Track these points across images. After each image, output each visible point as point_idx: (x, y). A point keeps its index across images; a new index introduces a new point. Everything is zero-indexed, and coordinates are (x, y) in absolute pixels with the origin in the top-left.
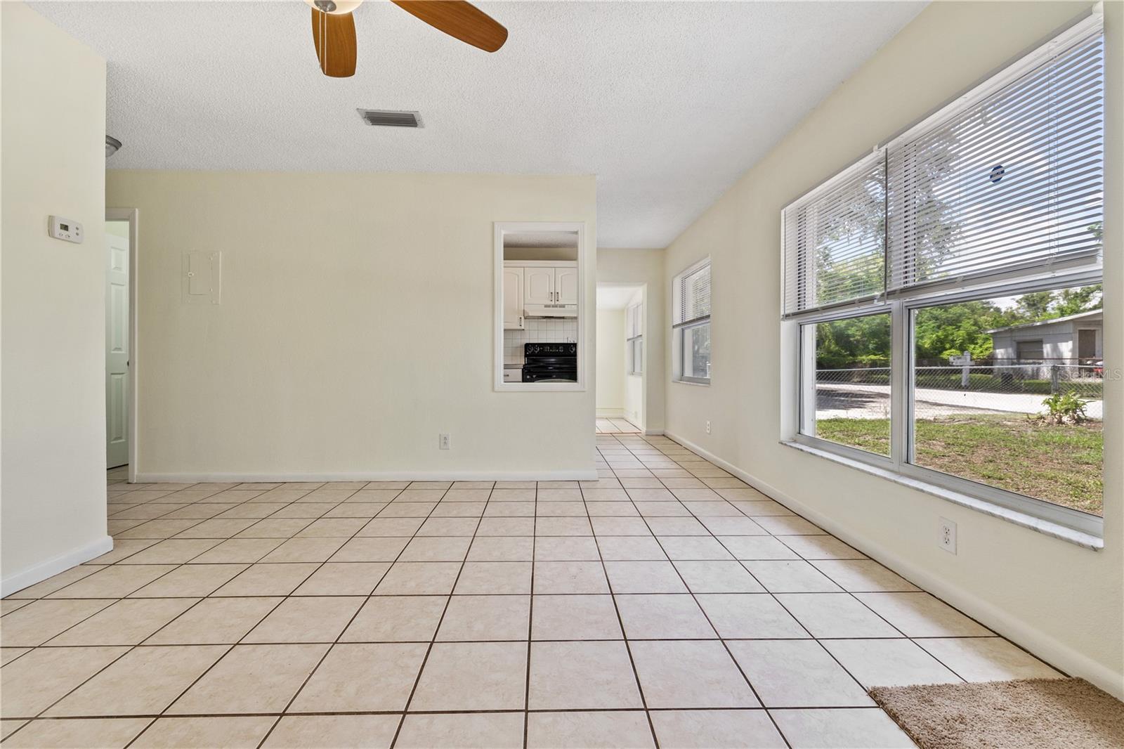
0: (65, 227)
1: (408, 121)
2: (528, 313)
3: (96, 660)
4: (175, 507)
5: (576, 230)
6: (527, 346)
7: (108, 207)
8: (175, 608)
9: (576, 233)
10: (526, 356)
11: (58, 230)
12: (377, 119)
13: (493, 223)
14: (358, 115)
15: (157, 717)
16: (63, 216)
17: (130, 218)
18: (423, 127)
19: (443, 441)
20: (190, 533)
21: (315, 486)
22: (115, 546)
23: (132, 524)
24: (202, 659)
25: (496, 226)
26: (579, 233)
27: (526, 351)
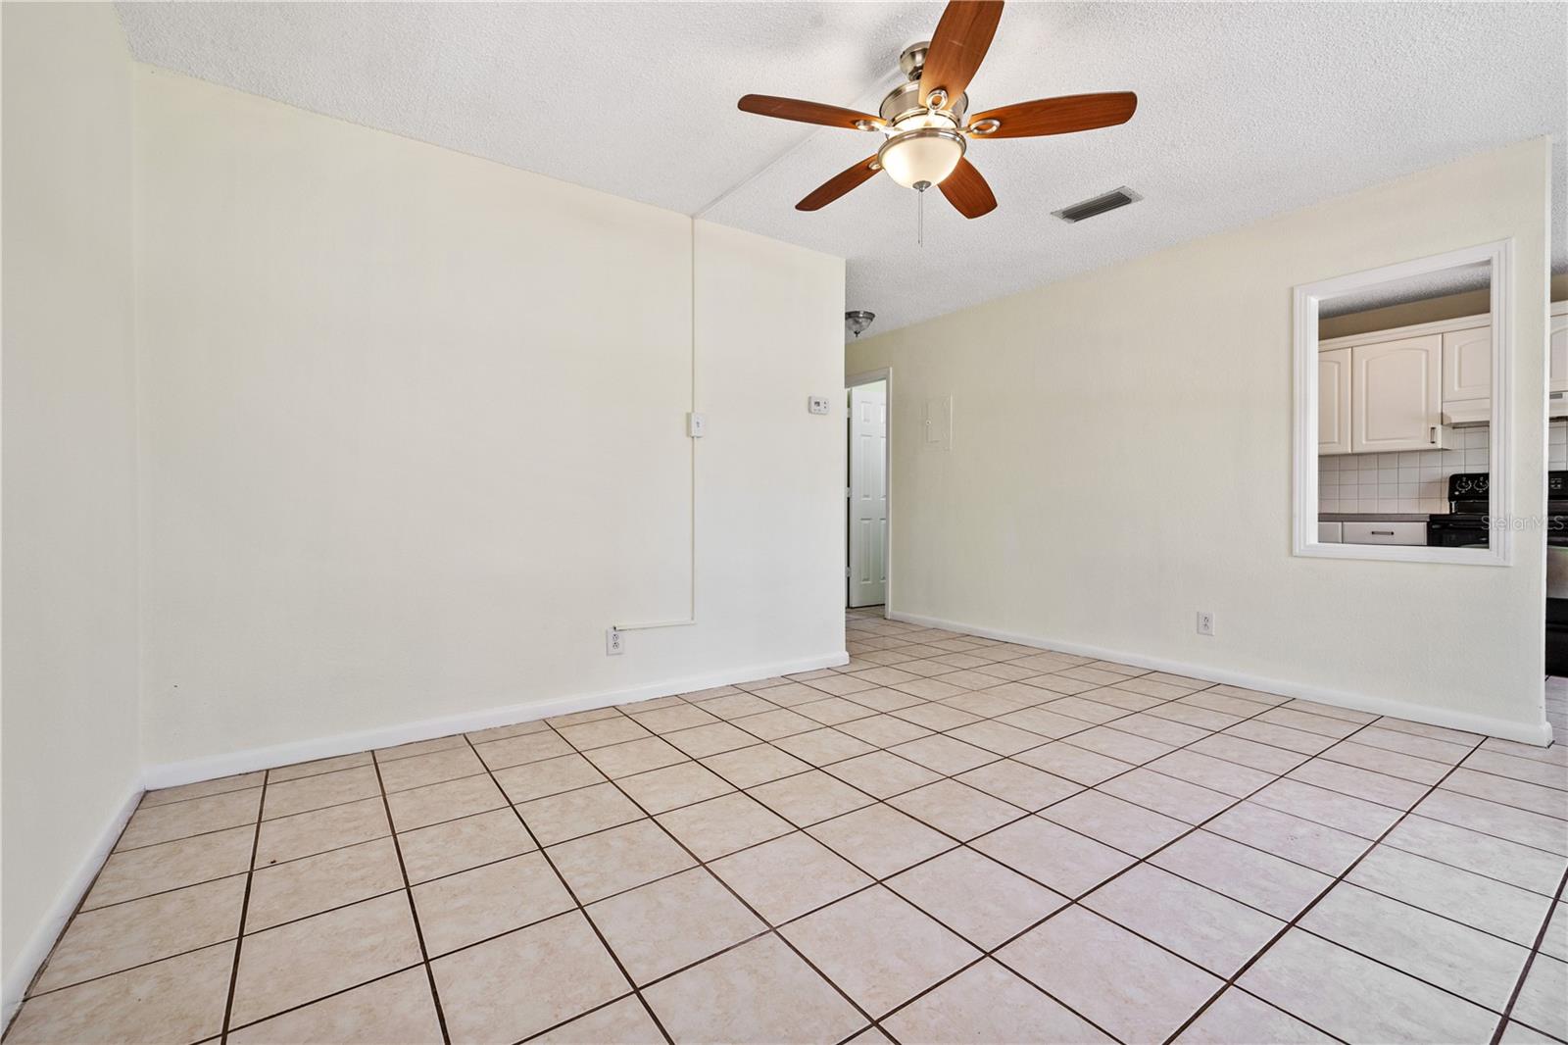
0: (818, 403)
1: (1119, 200)
2: (1450, 418)
3: (806, 725)
4: (905, 643)
5: (1486, 259)
6: (1455, 480)
7: (846, 376)
8: (861, 712)
9: (1488, 262)
10: (1451, 498)
11: (813, 406)
12: (1077, 214)
13: (1292, 290)
14: (1055, 218)
15: (817, 768)
16: (818, 395)
17: (886, 378)
18: (1139, 198)
19: (1202, 622)
20: (903, 666)
21: (1039, 651)
22: (851, 662)
23: (870, 649)
24: (856, 748)
25: (1297, 292)
26: (1495, 262)
27: (1452, 489)
